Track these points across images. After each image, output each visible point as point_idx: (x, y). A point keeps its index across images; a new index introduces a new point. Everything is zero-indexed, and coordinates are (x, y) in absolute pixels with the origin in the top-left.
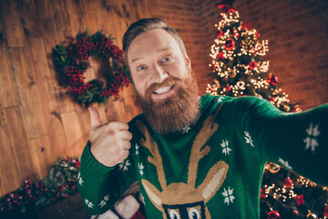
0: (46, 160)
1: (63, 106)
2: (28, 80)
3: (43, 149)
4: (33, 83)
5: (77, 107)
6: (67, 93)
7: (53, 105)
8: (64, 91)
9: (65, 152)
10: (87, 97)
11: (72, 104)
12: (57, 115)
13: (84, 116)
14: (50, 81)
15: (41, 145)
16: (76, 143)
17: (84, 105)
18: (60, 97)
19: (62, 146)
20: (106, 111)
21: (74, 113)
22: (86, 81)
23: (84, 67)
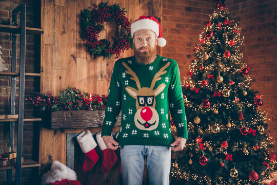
0: (61, 86)
1: (80, 53)
2: (62, 30)
3: (60, 78)
4: (64, 32)
5: (88, 56)
6: (84, 44)
7: (73, 50)
8: (82, 42)
9: (73, 84)
10: (97, 50)
11: (85, 53)
12: (74, 57)
13: (92, 64)
14: (75, 34)
15: (60, 75)
16: (81, 81)
17: (93, 56)
18: (79, 46)
19: (72, 80)
20: (107, 65)
21: (85, 59)
22: (99, 39)
23: (100, 28)
